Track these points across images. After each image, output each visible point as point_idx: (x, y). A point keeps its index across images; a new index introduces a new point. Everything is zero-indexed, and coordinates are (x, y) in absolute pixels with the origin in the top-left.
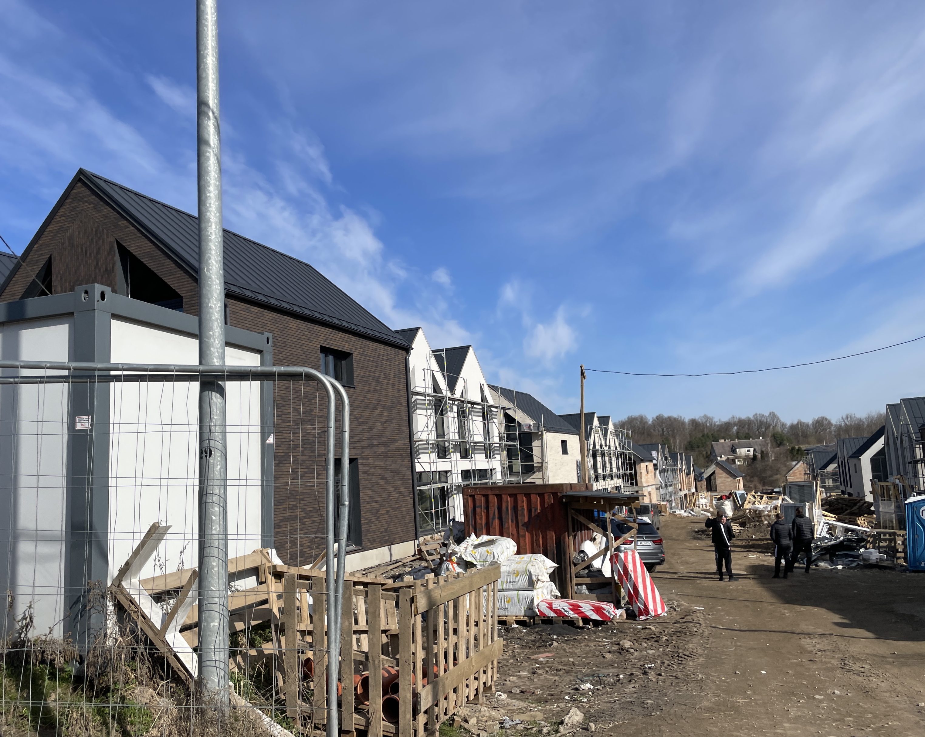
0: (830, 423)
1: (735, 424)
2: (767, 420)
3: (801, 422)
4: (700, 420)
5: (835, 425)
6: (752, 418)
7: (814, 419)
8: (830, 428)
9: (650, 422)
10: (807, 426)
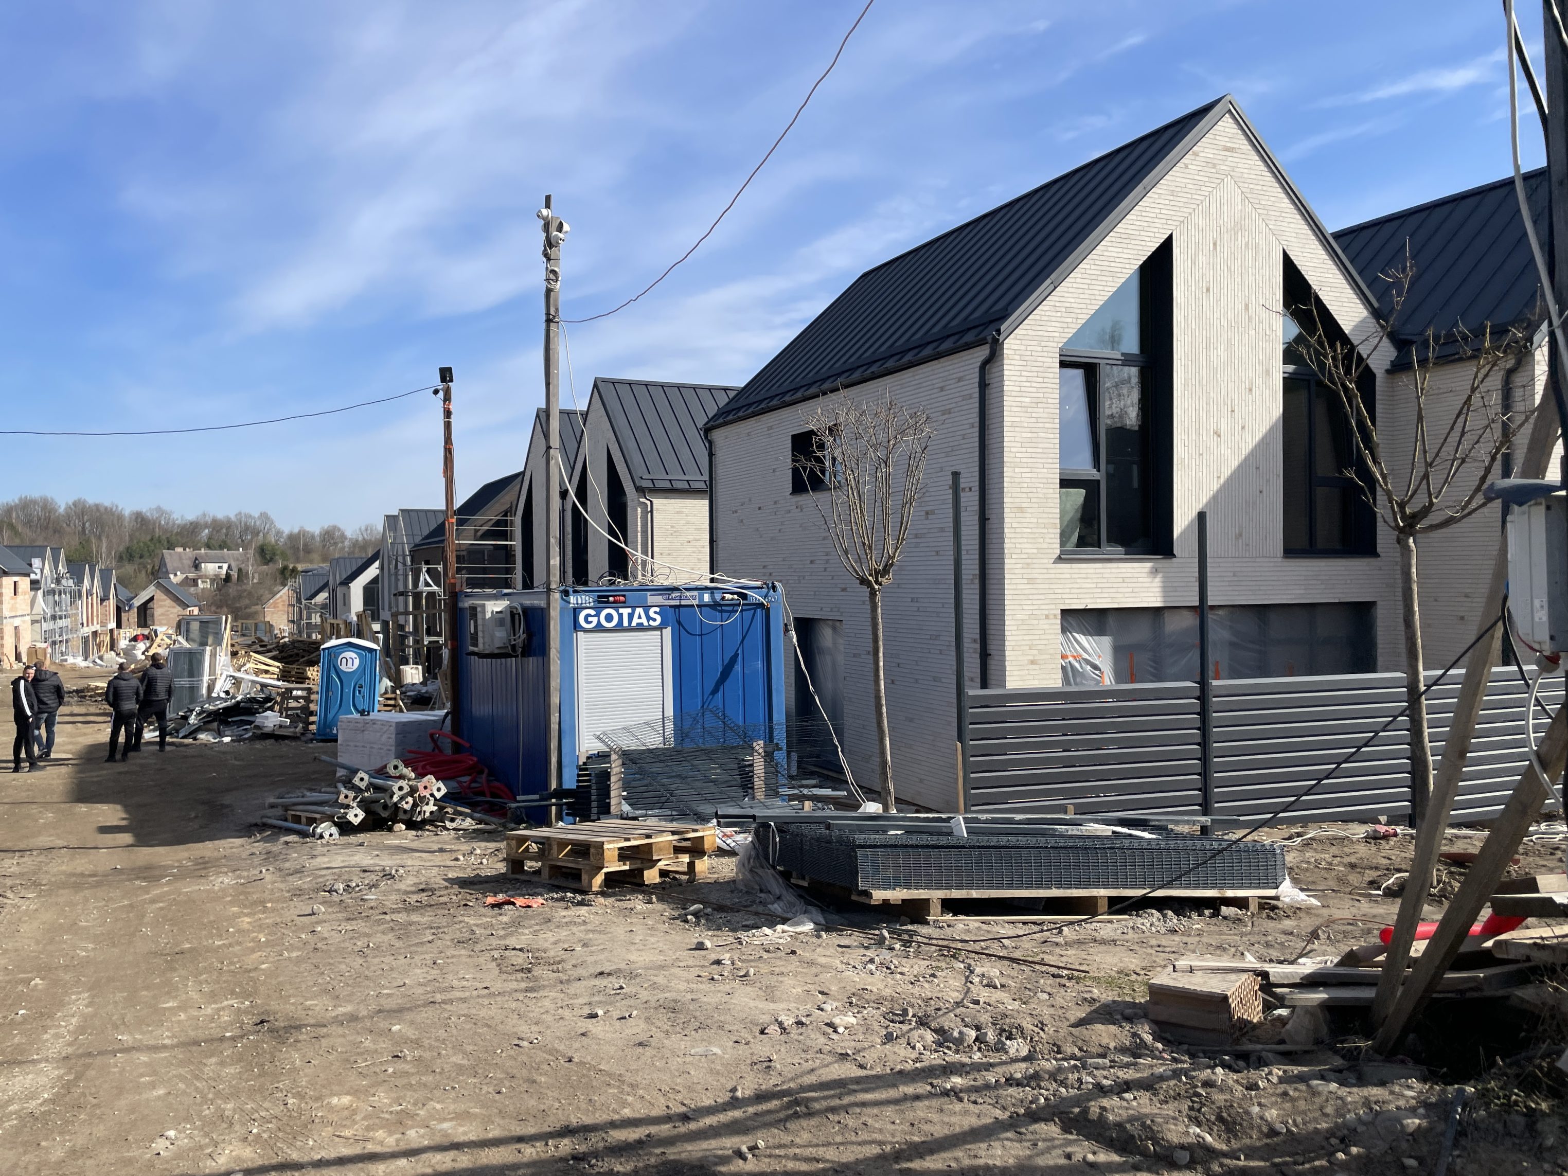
0: (343, 537)
1: (206, 526)
2: (255, 523)
3: (304, 532)
4: (148, 514)
5: (350, 539)
6: (233, 518)
7: (323, 528)
8: (343, 542)
9: (62, 510)
10: (313, 537)
